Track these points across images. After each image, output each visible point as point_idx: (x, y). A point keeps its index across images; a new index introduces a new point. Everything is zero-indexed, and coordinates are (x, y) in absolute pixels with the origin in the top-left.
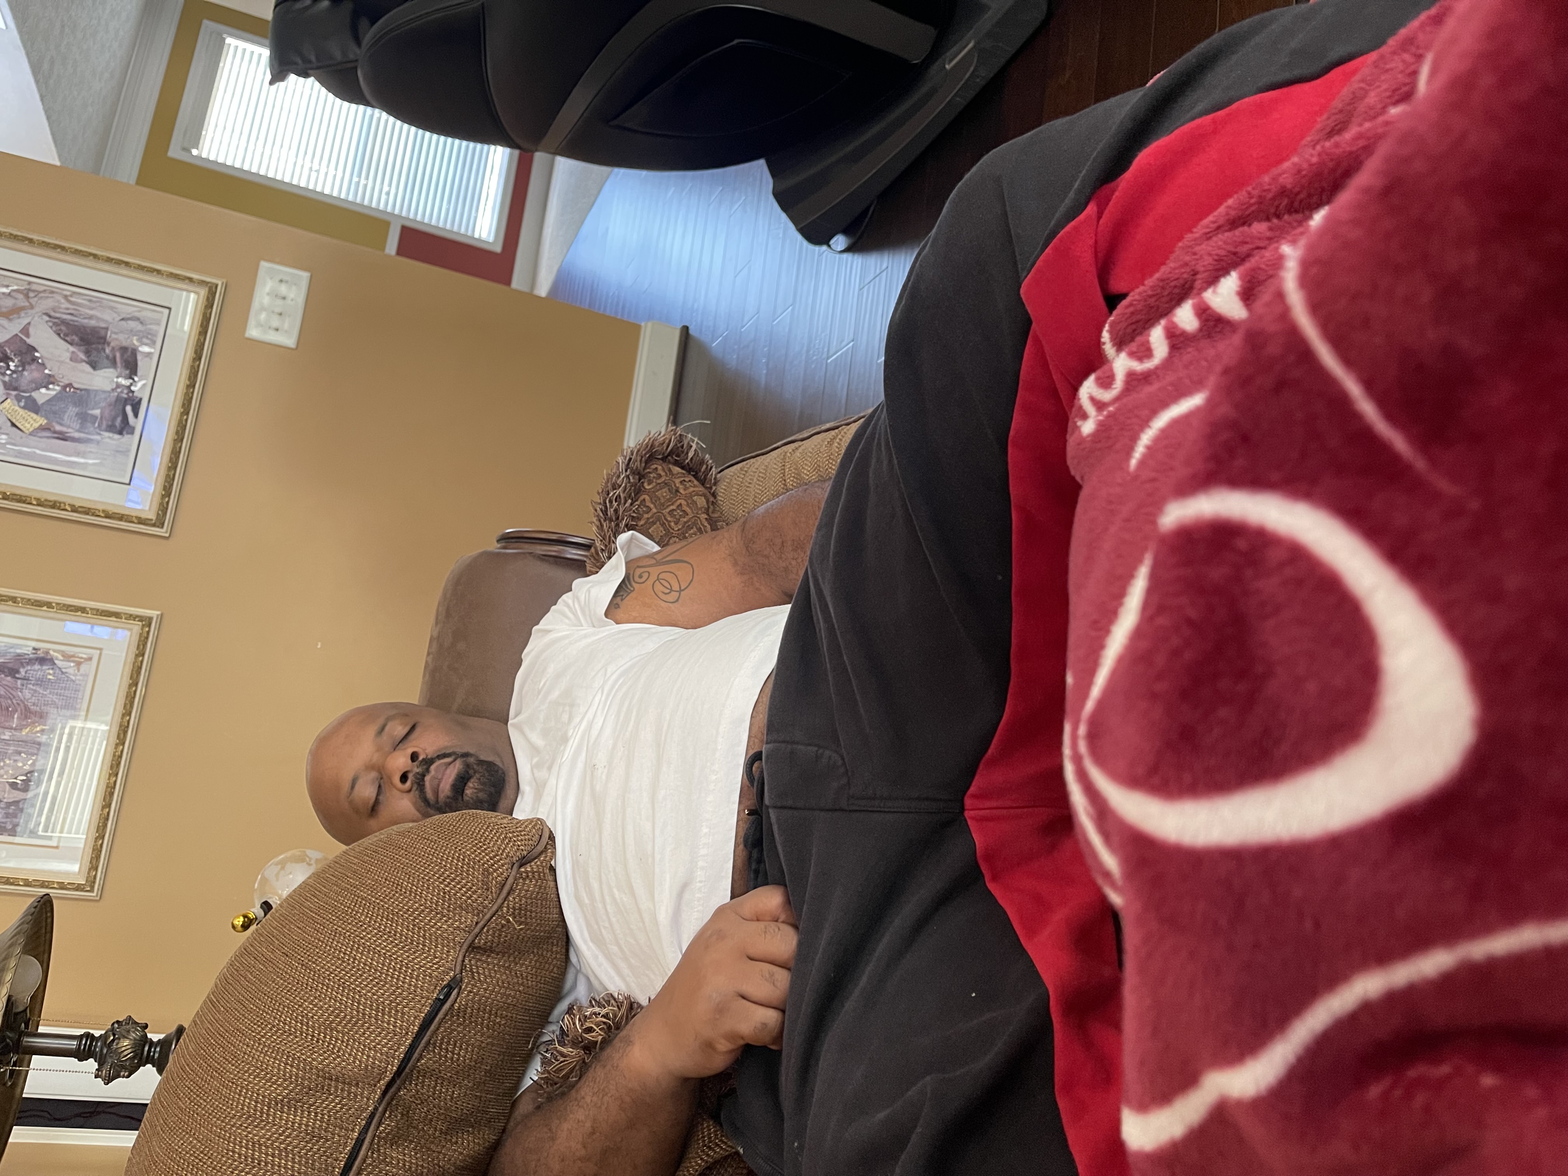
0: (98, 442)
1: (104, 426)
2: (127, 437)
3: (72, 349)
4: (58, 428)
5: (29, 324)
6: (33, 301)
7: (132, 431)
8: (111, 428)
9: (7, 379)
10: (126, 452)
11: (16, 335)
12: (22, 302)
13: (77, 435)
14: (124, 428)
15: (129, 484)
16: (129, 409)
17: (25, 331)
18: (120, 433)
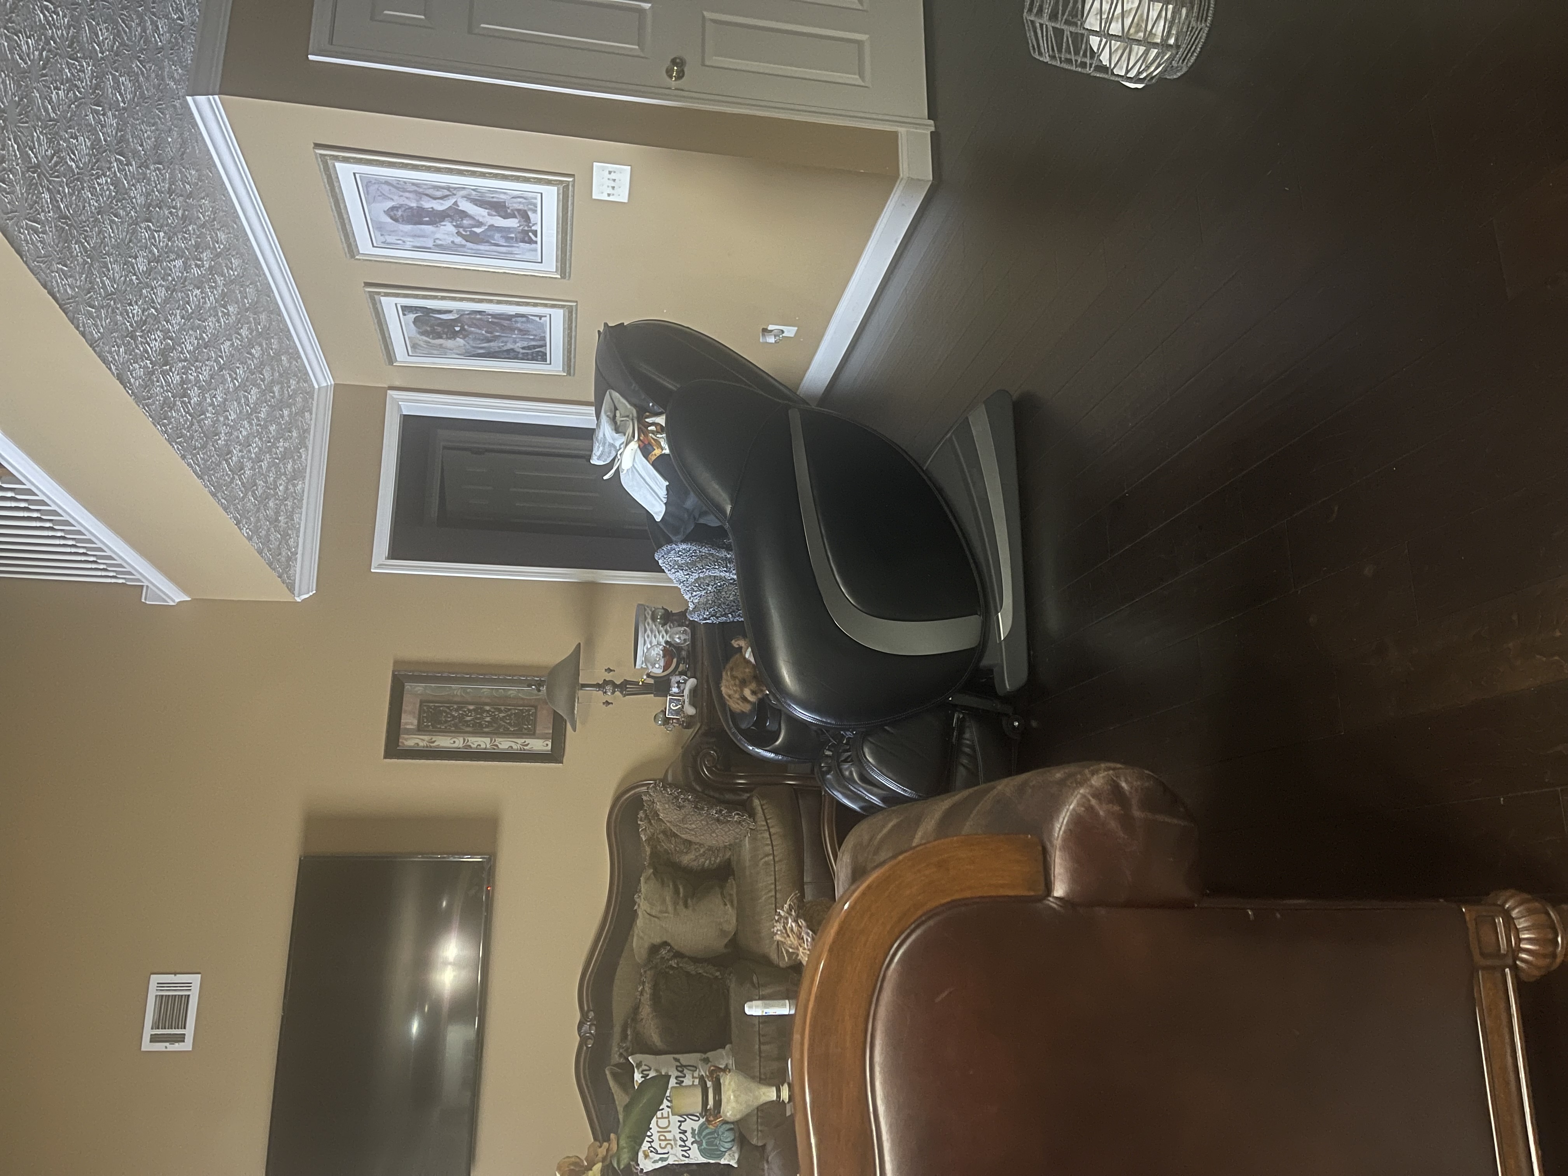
0: (518, 247)
1: (519, 240)
2: (533, 246)
3: (487, 211)
4: (493, 242)
5: (456, 201)
6: (455, 192)
7: (536, 242)
8: (523, 241)
9: (454, 224)
11: (450, 207)
12: (447, 193)
13: (505, 244)
14: (531, 241)
15: (542, 262)
17: (456, 203)
18: (529, 243)
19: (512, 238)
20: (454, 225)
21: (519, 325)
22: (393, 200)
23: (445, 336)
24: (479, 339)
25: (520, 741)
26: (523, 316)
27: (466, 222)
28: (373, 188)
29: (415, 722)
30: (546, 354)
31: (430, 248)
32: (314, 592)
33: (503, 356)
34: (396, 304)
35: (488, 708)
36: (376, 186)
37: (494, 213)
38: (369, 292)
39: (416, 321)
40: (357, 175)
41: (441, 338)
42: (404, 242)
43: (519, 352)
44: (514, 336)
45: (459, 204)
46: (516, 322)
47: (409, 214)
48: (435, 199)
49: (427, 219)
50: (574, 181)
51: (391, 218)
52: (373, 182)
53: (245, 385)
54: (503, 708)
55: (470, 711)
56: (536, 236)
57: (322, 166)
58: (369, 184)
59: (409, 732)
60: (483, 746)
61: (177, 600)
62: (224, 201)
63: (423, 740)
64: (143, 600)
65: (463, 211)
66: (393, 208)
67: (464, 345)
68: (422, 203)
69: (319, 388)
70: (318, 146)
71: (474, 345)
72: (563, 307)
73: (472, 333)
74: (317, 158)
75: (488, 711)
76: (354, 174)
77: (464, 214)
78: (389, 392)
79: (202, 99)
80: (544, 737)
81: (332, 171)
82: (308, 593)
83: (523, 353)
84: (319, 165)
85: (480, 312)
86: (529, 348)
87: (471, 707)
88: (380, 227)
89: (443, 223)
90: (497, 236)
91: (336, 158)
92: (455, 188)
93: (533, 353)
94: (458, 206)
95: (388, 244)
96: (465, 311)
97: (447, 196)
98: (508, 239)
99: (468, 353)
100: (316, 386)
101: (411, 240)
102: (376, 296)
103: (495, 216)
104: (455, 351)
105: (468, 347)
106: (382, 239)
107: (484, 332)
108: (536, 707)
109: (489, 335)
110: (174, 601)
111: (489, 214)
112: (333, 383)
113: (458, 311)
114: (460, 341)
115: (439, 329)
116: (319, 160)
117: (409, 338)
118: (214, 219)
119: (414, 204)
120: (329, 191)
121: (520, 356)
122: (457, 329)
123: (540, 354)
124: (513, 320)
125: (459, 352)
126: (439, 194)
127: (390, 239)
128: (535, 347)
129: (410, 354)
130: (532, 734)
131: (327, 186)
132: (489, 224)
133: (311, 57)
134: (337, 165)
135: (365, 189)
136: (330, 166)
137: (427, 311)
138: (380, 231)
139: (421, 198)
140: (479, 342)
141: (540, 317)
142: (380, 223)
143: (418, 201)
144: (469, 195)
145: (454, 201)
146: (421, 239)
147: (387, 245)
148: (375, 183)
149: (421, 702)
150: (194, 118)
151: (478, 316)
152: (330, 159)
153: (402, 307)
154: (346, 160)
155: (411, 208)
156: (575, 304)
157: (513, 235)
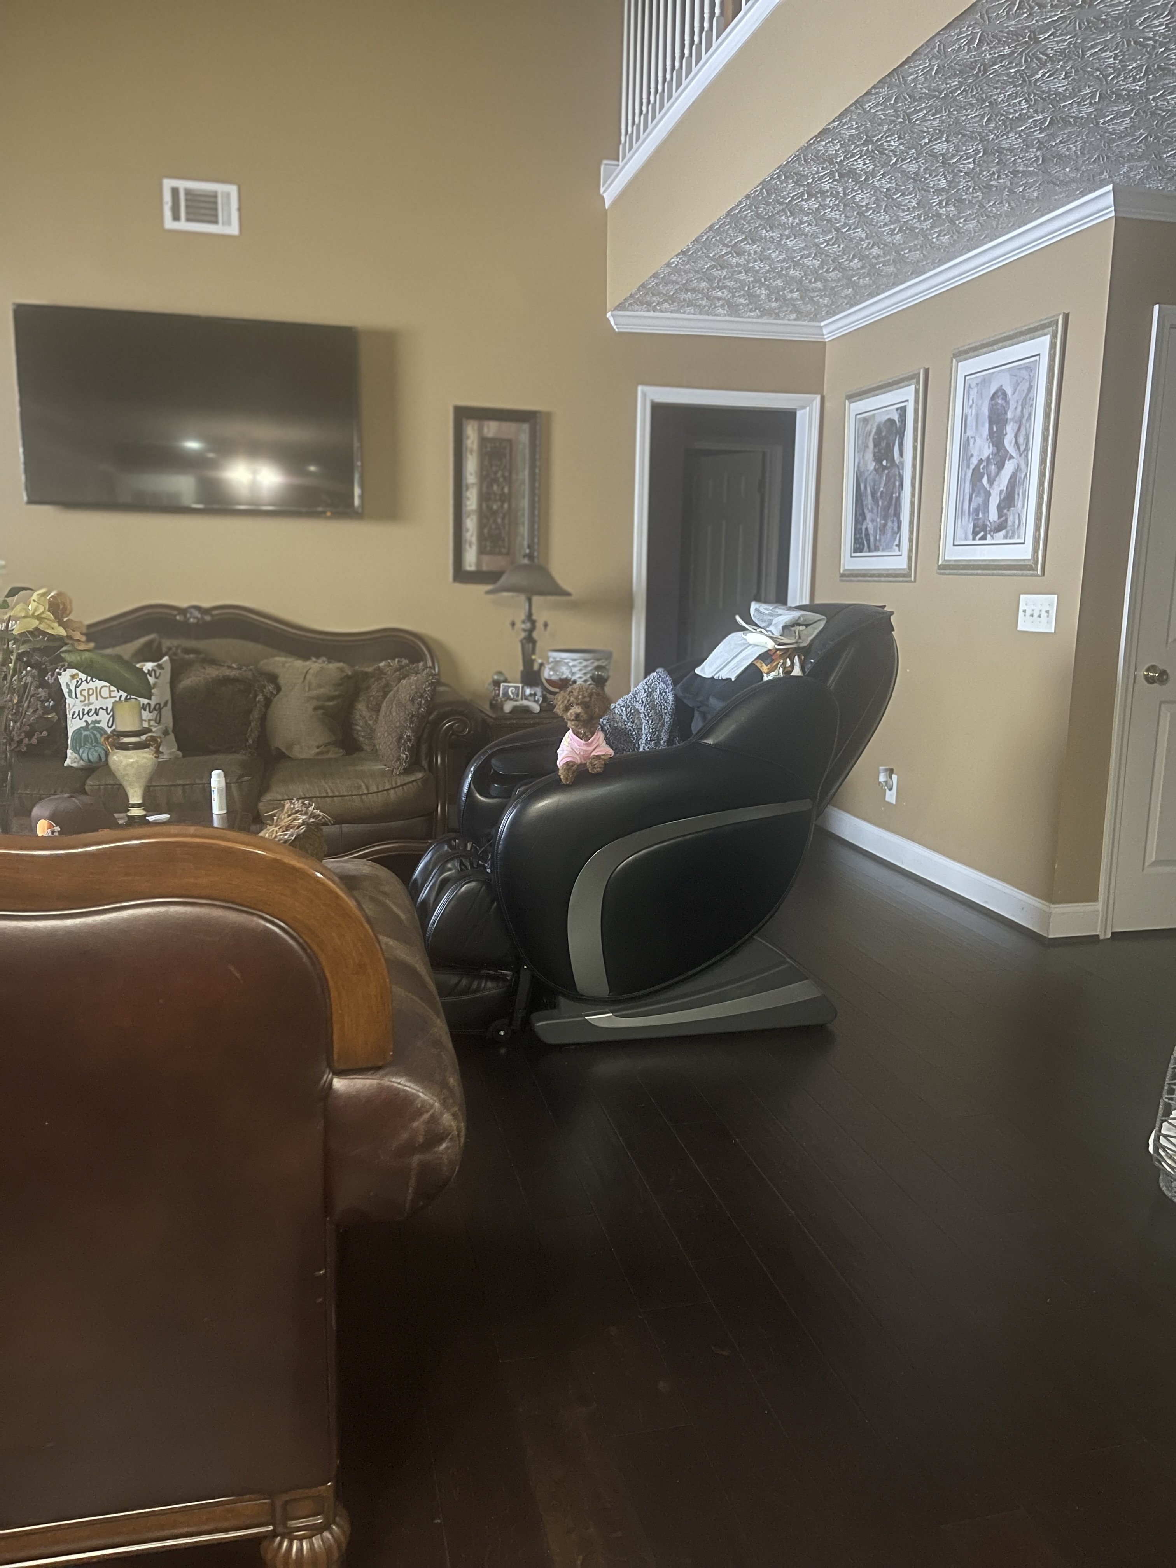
1: (976, 522)
3: (1005, 489)
4: (974, 496)
5: (1013, 458)
6: (1023, 456)
9: (991, 457)
10: (966, 539)
11: (1008, 452)
12: (1022, 448)
13: (971, 508)
14: (975, 534)
15: (954, 545)
16: (982, 533)
17: (1012, 457)
18: (973, 533)
19: (978, 515)
20: (989, 456)
21: (890, 524)
22: (1014, 393)
23: (876, 450)
24: (874, 485)
25: (474, 540)
26: (899, 528)
27: (993, 468)
28: (1024, 373)
29: (490, 435)
30: (861, 551)
31: (965, 432)
32: (617, 330)
33: (858, 509)
34: (907, 401)
35: (506, 506)
36: (1027, 377)
37: (1002, 496)
38: (919, 374)
39: (891, 421)
40: (1037, 358)
41: (875, 446)
42: (971, 407)
43: (862, 524)
44: (878, 520)
45: (1011, 461)
46: (893, 522)
47: (999, 411)
48: (1016, 437)
49: (995, 429)
50: (1037, 575)
51: (995, 393)
52: (1031, 374)
53: (822, 254)
54: (506, 521)
55: (503, 489)
56: (981, 539)
57: (1045, 322)
58: (1029, 370)
59: (480, 430)
60: (468, 503)
61: (605, 195)
62: (1007, 225)
63: (473, 443)
64: (605, 162)
65: (1003, 466)
66: (1005, 394)
67: (868, 471)
68: (1012, 423)
69: (821, 327)
70: (1066, 317)
71: (868, 480)
72: (910, 567)
73: (881, 477)
74: (1054, 316)
75: (502, 506)
76: (1039, 355)
77: (1001, 466)
78: (818, 397)
79: (1111, 199)
80: (479, 563)
81: (1041, 332)
82: (616, 324)
83: (861, 529)
84: (1047, 319)
85: (901, 485)
86: (867, 535)
87: (506, 490)
88: (985, 382)
89: (991, 445)
90: (980, 500)
91: (1054, 336)
92: (1027, 456)
93: (862, 538)
94: (1009, 460)
95: (969, 391)
96: (903, 469)
97: (1019, 448)
98: (977, 511)
99: (861, 475)
100: (823, 324)
101: (973, 413)
102: (915, 381)
103: (1000, 497)
104: (862, 462)
105: (866, 474)
106: (973, 385)
107: (882, 489)
108: (508, 554)
109: (879, 494)
110: (605, 191)
111: (1001, 491)
112: (827, 340)
113: (902, 463)
114: (872, 466)
115: (884, 444)
116: (1052, 319)
117: (874, 415)
118: (988, 217)
119: (1009, 415)
120: (1020, 330)
121: (859, 526)
122: (884, 463)
123: (861, 547)
124: (895, 519)
125: (861, 465)
126: (1021, 440)
127: (974, 393)
128: (868, 540)
129: (858, 417)
130: (481, 551)
131: (1026, 328)
132: (991, 492)
133: (1156, 307)
134: (1048, 337)
135: (1023, 366)
136: (1046, 331)
137: (901, 432)
138: (982, 381)
139: (1016, 422)
140: (872, 484)
141: (898, 546)
142: (990, 382)
143: (1012, 419)
144: (1021, 470)
145: (1014, 455)
146: (974, 424)
147: (967, 390)
148: (1030, 376)
149: (510, 441)
150: (1090, 192)
151: (897, 483)
152: (1053, 330)
153: (905, 406)
154: (1053, 346)
155: (1006, 413)
156: (913, 579)
157: (980, 516)
